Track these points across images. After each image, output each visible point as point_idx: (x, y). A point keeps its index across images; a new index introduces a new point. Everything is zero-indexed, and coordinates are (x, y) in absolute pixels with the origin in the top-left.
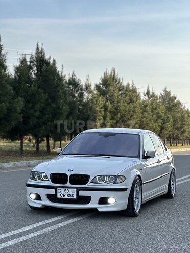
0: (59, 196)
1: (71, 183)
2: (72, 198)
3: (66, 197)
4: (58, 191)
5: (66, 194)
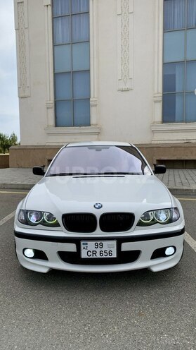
0: (84, 255)
1: (104, 229)
2: (108, 256)
3: (98, 256)
4: (82, 246)
5: (98, 250)
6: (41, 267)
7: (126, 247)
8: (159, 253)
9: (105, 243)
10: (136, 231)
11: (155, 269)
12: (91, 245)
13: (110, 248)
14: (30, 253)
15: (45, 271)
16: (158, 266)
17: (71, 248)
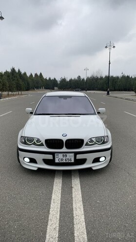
0: (57, 161)
1: (67, 147)
2: (70, 162)
3: (64, 161)
4: (56, 156)
5: (64, 158)
6: (34, 167)
7: (79, 157)
8: (97, 160)
9: (68, 155)
10: (84, 149)
11: (94, 169)
12: (61, 156)
13: (71, 157)
14: (27, 160)
15: (36, 169)
16: (96, 166)
17: (50, 157)
